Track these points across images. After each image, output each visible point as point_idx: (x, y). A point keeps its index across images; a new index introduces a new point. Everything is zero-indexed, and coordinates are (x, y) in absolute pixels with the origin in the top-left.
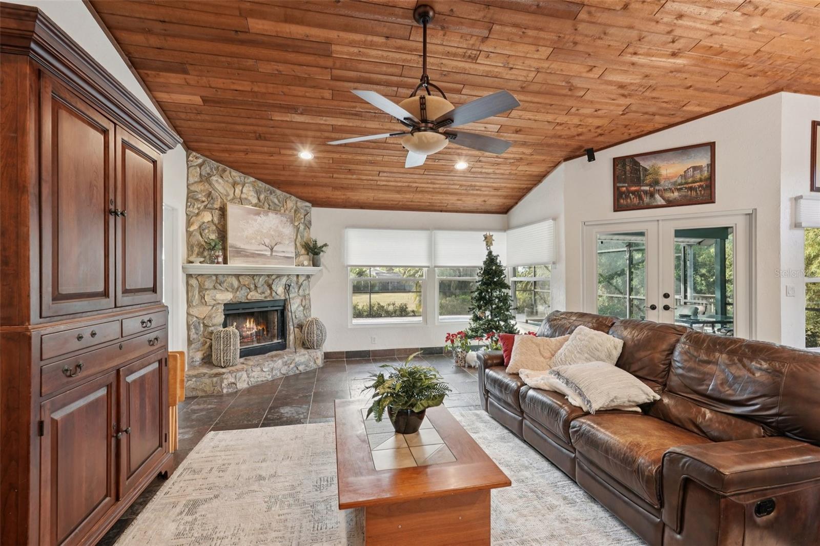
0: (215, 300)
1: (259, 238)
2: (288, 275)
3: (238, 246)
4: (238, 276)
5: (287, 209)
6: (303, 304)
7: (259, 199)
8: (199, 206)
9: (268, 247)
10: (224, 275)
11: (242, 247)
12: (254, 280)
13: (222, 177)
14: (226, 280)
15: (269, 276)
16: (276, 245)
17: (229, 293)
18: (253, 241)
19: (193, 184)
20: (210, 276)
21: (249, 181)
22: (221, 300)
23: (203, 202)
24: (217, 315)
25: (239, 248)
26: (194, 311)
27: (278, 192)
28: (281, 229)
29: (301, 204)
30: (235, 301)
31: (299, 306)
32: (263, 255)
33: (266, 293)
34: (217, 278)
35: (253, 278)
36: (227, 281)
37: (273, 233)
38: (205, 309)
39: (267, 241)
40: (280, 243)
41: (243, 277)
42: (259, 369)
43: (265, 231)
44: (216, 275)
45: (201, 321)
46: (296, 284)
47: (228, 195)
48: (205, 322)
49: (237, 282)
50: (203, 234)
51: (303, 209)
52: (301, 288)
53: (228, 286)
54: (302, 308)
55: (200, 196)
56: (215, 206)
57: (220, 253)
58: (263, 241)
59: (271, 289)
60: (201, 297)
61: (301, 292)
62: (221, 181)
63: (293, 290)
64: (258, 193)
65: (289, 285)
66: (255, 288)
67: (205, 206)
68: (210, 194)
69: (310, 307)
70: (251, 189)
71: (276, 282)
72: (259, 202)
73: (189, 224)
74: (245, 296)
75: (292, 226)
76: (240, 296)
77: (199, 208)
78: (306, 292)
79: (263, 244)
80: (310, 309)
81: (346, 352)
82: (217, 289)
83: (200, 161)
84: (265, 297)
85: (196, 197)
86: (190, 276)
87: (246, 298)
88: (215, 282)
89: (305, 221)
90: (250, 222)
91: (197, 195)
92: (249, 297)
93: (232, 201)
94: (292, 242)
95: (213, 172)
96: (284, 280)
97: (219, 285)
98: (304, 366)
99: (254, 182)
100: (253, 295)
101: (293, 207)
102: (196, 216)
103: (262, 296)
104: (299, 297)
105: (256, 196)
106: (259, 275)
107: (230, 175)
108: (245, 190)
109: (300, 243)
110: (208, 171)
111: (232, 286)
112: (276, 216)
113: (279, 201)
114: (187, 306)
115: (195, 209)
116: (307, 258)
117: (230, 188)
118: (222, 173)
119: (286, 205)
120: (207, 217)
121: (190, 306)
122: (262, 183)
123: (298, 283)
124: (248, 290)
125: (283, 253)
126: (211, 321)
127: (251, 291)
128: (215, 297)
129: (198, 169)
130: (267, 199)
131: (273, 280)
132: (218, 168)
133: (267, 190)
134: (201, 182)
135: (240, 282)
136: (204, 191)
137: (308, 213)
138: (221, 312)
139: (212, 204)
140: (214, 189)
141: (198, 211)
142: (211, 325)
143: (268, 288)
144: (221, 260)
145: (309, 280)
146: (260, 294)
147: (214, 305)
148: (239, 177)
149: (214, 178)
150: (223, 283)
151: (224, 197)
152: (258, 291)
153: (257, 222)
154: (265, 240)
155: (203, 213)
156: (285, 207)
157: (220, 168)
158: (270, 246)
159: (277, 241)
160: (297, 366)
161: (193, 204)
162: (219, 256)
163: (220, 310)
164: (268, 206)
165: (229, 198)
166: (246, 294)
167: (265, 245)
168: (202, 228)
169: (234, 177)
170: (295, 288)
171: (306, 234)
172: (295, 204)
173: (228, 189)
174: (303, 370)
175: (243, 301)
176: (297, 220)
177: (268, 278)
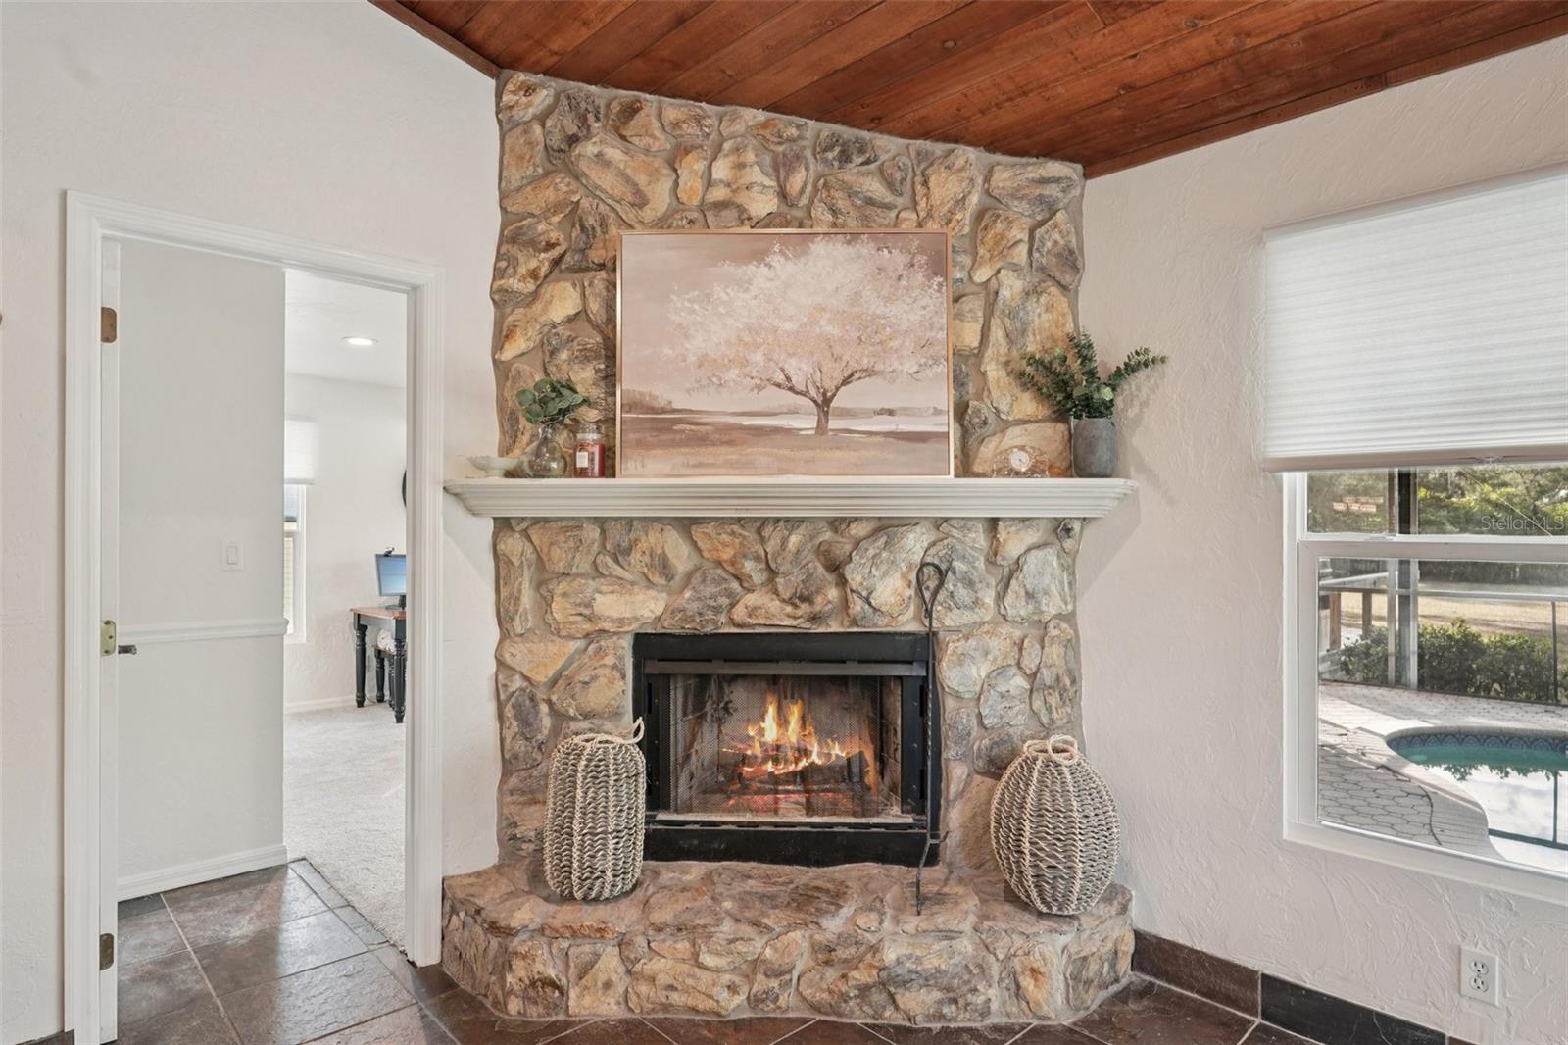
0: (589, 618)
1: (758, 357)
2: (938, 523)
3: (662, 403)
4: (686, 525)
5: (930, 215)
6: (1030, 663)
7: (783, 195)
8: (533, 264)
9: (805, 394)
10: (630, 521)
11: (677, 405)
12: (763, 541)
13: (623, 138)
14: (637, 541)
15: (836, 524)
16: (846, 382)
17: (652, 593)
18: (732, 374)
19: (519, 190)
20: (574, 525)
21: (739, 128)
22: (613, 620)
23: (550, 246)
24: (594, 678)
25: (664, 410)
26: (519, 655)
27: (888, 145)
28: (877, 307)
29: (1010, 173)
30: (670, 626)
31: (1001, 671)
32: (777, 430)
33: (819, 600)
34: (603, 532)
35: (759, 532)
36: (643, 545)
37: (833, 330)
38: (552, 648)
39: (800, 371)
40: (870, 372)
41: (710, 529)
42: (683, 946)
43: (789, 326)
44: (601, 522)
45: (540, 695)
46: (981, 564)
47: (641, 201)
48: (554, 698)
49: (685, 549)
50: (552, 369)
51: (1022, 198)
52: (1014, 582)
53: (650, 566)
54: (1019, 683)
55: (541, 228)
56: (596, 255)
57: (591, 437)
58: (783, 370)
59: (842, 582)
60: (545, 603)
61: (1016, 606)
62: (614, 153)
63: (963, 594)
64: (782, 167)
65: (943, 567)
66: (765, 576)
67: (556, 262)
68: (574, 215)
69: (1074, 682)
70: (750, 156)
71: (872, 552)
72: (784, 209)
73: (502, 335)
74: (717, 610)
75: (940, 285)
76: (695, 605)
77: (533, 274)
78: (1051, 607)
79: (779, 386)
80: (1072, 691)
81: (1264, 976)
82: (602, 575)
83: (543, 98)
84: (814, 618)
85: (531, 234)
86: (503, 525)
87: (723, 618)
88: (596, 547)
89: (1036, 255)
90: (719, 292)
91: (531, 227)
92: (739, 613)
93: (663, 224)
94: (936, 361)
95: (589, 128)
96: (915, 544)
97: (610, 562)
98: (937, 995)
99: (765, 125)
100: (755, 608)
101: (964, 198)
102: (529, 305)
103: (799, 612)
104: (1005, 630)
105: (774, 184)
106: (787, 520)
107: (656, 124)
108: (722, 170)
109: (1007, 363)
110: (573, 129)
111: (665, 567)
112: (851, 250)
113: (890, 185)
114: (494, 634)
115: (523, 279)
116: (1050, 436)
117: (654, 175)
118: (625, 123)
119: (927, 196)
120: (563, 301)
121: (505, 635)
122: (802, 121)
123: (998, 558)
124: (735, 585)
125: (886, 417)
126: (573, 697)
127: (750, 590)
128: (588, 605)
129: (537, 130)
130: (825, 185)
131: (857, 544)
132: (608, 106)
133: (822, 148)
134: (547, 174)
135: (699, 550)
136: (556, 208)
137: (1059, 214)
138: (614, 667)
139: (583, 251)
140: (592, 191)
141: (531, 286)
142: (572, 712)
143: (831, 578)
144: (591, 460)
145: (1068, 544)
146: (790, 602)
147: (587, 636)
148: (698, 119)
149: (589, 148)
150: (628, 551)
151: (629, 215)
152: (780, 588)
153: (754, 291)
154: (786, 366)
155: (548, 290)
156: (923, 204)
157: (616, 107)
158: (813, 393)
159: (854, 365)
160: (890, 983)
161: (513, 262)
162: (582, 447)
163: (609, 660)
164: (829, 217)
165: (648, 214)
166: (724, 601)
167: (791, 389)
168: (547, 348)
169: (676, 125)
170: (977, 581)
171: (1044, 316)
172: (980, 181)
173: (642, 180)
174: (929, 1017)
175: (709, 629)
176: (988, 255)
177: (828, 536)
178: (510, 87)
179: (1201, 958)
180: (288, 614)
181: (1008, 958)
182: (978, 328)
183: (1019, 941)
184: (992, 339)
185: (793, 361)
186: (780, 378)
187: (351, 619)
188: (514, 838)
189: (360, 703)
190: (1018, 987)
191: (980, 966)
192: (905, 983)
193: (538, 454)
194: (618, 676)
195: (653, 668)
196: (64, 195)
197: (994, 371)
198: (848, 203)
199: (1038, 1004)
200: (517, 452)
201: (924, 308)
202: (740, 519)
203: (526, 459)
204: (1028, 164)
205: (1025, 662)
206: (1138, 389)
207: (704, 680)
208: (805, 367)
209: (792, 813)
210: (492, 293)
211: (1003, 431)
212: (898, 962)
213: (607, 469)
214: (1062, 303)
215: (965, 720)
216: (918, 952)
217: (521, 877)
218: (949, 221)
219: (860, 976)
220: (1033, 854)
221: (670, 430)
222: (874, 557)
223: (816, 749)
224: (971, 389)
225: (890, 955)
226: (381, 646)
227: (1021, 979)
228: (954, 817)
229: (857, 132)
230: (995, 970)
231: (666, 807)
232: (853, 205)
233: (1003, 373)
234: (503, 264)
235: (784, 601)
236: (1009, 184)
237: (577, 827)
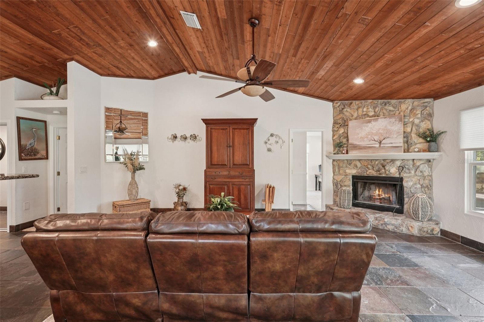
0: (345, 173)
1: (370, 136)
2: (403, 160)
3: (355, 144)
4: (359, 160)
7: (375, 112)
8: (337, 126)
9: (377, 141)
10: (351, 160)
11: (357, 144)
12: (372, 163)
13: (350, 107)
14: (352, 162)
15: (384, 160)
16: (384, 139)
17: (354, 170)
18: (366, 139)
19: (336, 116)
20: (343, 160)
21: (368, 103)
22: (348, 173)
23: (340, 123)
25: (355, 145)
26: (336, 177)
27: (393, 101)
28: (389, 128)
29: (417, 102)
30: (357, 174)
31: (415, 184)
32: (372, 147)
33: (381, 171)
34: (347, 162)
35: (371, 161)
36: (353, 163)
37: (382, 132)
38: (340, 177)
39: (376, 138)
40: (388, 137)
41: (363, 161)
43: (375, 132)
44: (347, 160)
45: (339, 183)
46: (411, 166)
47: (352, 116)
48: (340, 183)
49: (359, 164)
50: (340, 140)
51: (419, 106)
52: (418, 170)
53: (354, 166)
54: (419, 186)
55: (339, 121)
56: (346, 124)
57: (345, 149)
58: (373, 138)
59: (385, 169)
60: (339, 171)
61: (418, 173)
62: (349, 110)
63: (407, 171)
64: (375, 108)
65: (403, 167)
66: (372, 168)
67: (341, 126)
68: (343, 119)
69: (431, 187)
70: (369, 107)
71: (390, 164)
72: (375, 114)
73: (333, 136)
74: (364, 172)
75: (401, 123)
76: (361, 172)
77: (338, 127)
78: (426, 174)
79: (373, 140)
80: (430, 188)
81: (461, 236)
82: (347, 167)
83: (339, 104)
84: (380, 174)
85: (337, 122)
86: (334, 160)
87: (365, 173)
88: (346, 163)
89: (422, 115)
90: (363, 128)
91: (338, 121)
92: (368, 173)
93: (356, 119)
94: (400, 135)
95: (345, 107)
96: (398, 163)
97: (348, 165)
98: (394, 227)
99: (372, 102)
100: (370, 172)
101: (408, 108)
102: (337, 132)
103: (377, 173)
104: (416, 177)
105: (373, 110)
106: (376, 159)
107: (355, 105)
108: (365, 110)
109: (416, 134)
110: (343, 107)
111: (356, 166)
112: (385, 119)
113: (394, 108)
114: (333, 175)
115: (336, 128)
116: (425, 145)
117: (354, 112)
118: (350, 105)
119: (401, 108)
120: (342, 131)
121: (334, 175)
122: (378, 100)
123: (415, 165)
124: (367, 169)
125: (391, 144)
126: (343, 183)
127: (370, 170)
128: (345, 171)
129: (338, 108)
130: (382, 109)
131: (388, 163)
132: (348, 103)
133: (381, 104)
134: (339, 114)
135: (361, 164)
136: (341, 118)
137: (427, 108)
138: (349, 179)
139: (344, 124)
140: (345, 116)
141: (337, 129)
142: (343, 185)
143: (383, 168)
144: (345, 152)
145: (430, 163)
146: (376, 171)
147: (345, 175)
148: (361, 103)
149: (345, 110)
150: (351, 164)
151: (351, 118)
152: (374, 170)
153: (369, 127)
154: (374, 137)
155: (339, 129)
156: (400, 110)
157: (349, 103)
158: (378, 141)
159: (385, 137)
160: (386, 224)
161: (335, 126)
162: (344, 150)
163: (348, 179)
164: (383, 114)
165: (354, 117)
166: (365, 171)
167: (375, 141)
168: (340, 137)
169: (358, 104)
170: (410, 169)
171: (424, 125)
172: (411, 104)
173: (352, 113)
174: (392, 230)
175: (363, 175)
176: (412, 116)
177: (383, 162)
178: (334, 103)
179: (451, 233)
180: (307, 172)
181: (407, 224)
182: (411, 128)
183: (409, 222)
184: (413, 130)
185: (375, 137)
186: (373, 139)
187: (315, 176)
188: (335, 201)
189: (316, 190)
190: (409, 228)
191: (401, 224)
192: (388, 224)
193: (338, 151)
194: (349, 181)
195: (355, 180)
196: (289, 129)
197: (413, 135)
198: (386, 111)
199: (412, 232)
200: (335, 151)
201: (398, 127)
202: (368, 159)
203: (336, 152)
204: (420, 100)
205: (420, 183)
206: (442, 137)
207: (365, 183)
208: (377, 138)
209: (378, 203)
210: (332, 130)
211: (416, 145)
212: (387, 221)
213: (347, 153)
214: (429, 123)
215: (408, 191)
216: (391, 221)
217: (336, 205)
218: (404, 112)
219: (381, 222)
220: (412, 210)
221: (356, 147)
222: (391, 165)
223: (384, 195)
224: (409, 138)
225: (386, 220)
226: (320, 181)
227: (409, 227)
228: (406, 207)
229: (388, 100)
230: (405, 225)
231: (357, 200)
232: (387, 112)
233: (416, 135)
234: (333, 126)
235: (375, 171)
236: (417, 104)
237: (342, 198)
